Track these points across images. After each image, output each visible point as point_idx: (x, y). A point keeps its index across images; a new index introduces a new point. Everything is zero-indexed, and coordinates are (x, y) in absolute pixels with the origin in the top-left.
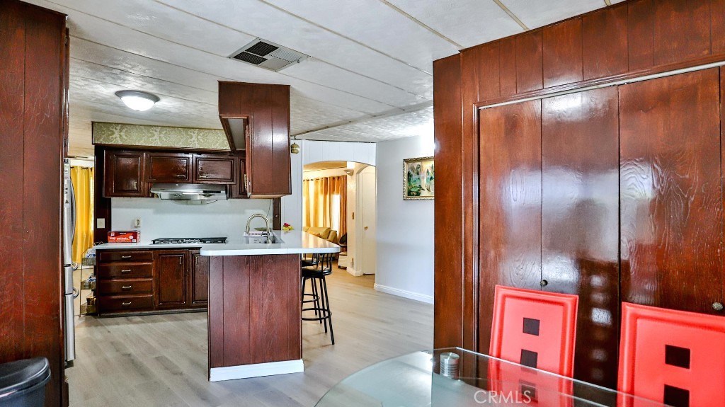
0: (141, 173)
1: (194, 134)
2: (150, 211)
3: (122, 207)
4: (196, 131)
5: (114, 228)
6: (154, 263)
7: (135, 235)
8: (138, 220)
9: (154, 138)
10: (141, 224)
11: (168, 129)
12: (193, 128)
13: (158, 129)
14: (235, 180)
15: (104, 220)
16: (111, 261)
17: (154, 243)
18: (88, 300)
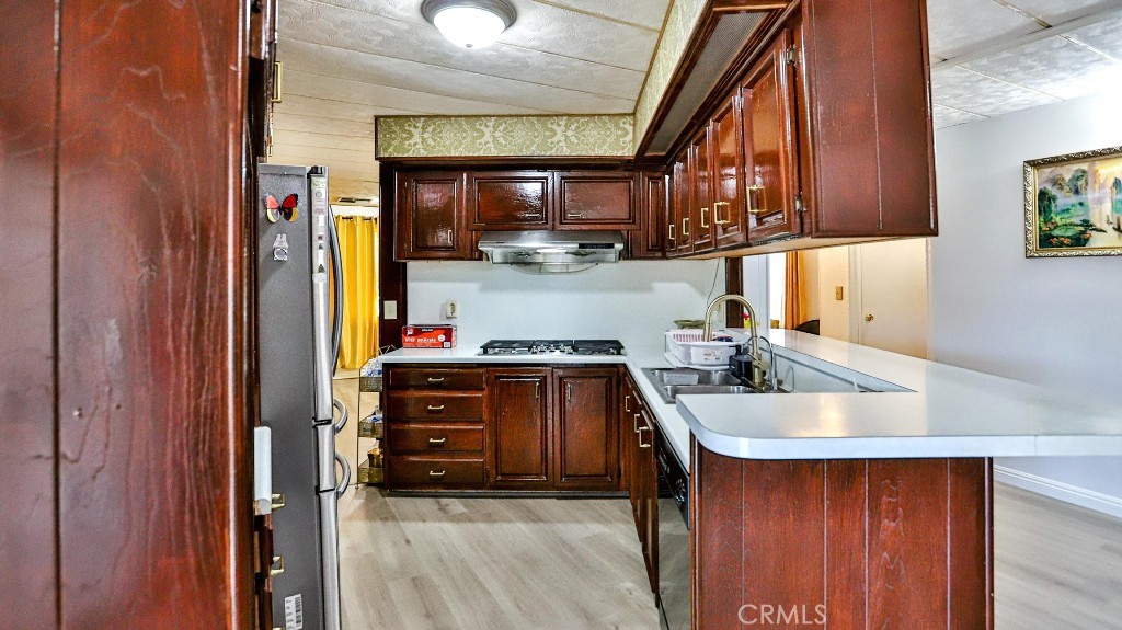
0: (460, 211)
1: (559, 128)
2: (474, 287)
3: (424, 280)
4: (563, 121)
5: (412, 320)
6: (486, 393)
7: (448, 332)
8: (452, 305)
9: (483, 141)
10: (457, 314)
11: (510, 121)
12: (557, 116)
13: (491, 122)
14: (637, 221)
15: (395, 302)
16: (406, 388)
17: (485, 352)
18: (371, 456)
